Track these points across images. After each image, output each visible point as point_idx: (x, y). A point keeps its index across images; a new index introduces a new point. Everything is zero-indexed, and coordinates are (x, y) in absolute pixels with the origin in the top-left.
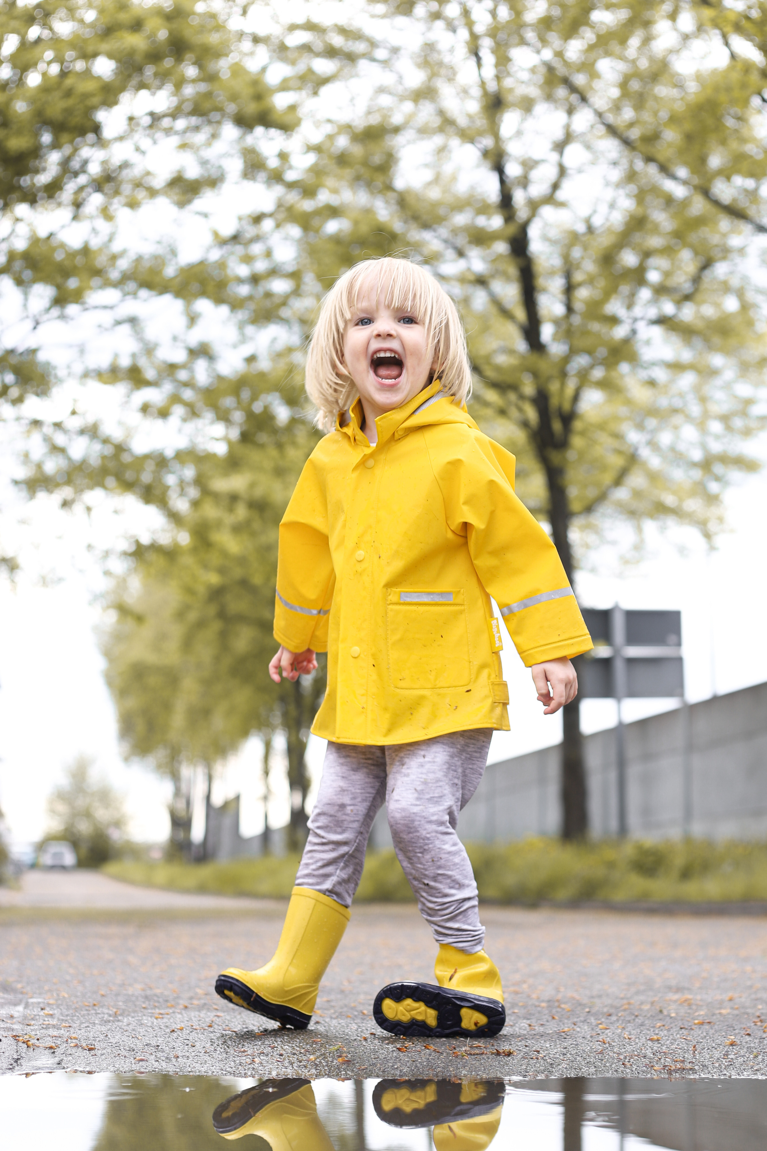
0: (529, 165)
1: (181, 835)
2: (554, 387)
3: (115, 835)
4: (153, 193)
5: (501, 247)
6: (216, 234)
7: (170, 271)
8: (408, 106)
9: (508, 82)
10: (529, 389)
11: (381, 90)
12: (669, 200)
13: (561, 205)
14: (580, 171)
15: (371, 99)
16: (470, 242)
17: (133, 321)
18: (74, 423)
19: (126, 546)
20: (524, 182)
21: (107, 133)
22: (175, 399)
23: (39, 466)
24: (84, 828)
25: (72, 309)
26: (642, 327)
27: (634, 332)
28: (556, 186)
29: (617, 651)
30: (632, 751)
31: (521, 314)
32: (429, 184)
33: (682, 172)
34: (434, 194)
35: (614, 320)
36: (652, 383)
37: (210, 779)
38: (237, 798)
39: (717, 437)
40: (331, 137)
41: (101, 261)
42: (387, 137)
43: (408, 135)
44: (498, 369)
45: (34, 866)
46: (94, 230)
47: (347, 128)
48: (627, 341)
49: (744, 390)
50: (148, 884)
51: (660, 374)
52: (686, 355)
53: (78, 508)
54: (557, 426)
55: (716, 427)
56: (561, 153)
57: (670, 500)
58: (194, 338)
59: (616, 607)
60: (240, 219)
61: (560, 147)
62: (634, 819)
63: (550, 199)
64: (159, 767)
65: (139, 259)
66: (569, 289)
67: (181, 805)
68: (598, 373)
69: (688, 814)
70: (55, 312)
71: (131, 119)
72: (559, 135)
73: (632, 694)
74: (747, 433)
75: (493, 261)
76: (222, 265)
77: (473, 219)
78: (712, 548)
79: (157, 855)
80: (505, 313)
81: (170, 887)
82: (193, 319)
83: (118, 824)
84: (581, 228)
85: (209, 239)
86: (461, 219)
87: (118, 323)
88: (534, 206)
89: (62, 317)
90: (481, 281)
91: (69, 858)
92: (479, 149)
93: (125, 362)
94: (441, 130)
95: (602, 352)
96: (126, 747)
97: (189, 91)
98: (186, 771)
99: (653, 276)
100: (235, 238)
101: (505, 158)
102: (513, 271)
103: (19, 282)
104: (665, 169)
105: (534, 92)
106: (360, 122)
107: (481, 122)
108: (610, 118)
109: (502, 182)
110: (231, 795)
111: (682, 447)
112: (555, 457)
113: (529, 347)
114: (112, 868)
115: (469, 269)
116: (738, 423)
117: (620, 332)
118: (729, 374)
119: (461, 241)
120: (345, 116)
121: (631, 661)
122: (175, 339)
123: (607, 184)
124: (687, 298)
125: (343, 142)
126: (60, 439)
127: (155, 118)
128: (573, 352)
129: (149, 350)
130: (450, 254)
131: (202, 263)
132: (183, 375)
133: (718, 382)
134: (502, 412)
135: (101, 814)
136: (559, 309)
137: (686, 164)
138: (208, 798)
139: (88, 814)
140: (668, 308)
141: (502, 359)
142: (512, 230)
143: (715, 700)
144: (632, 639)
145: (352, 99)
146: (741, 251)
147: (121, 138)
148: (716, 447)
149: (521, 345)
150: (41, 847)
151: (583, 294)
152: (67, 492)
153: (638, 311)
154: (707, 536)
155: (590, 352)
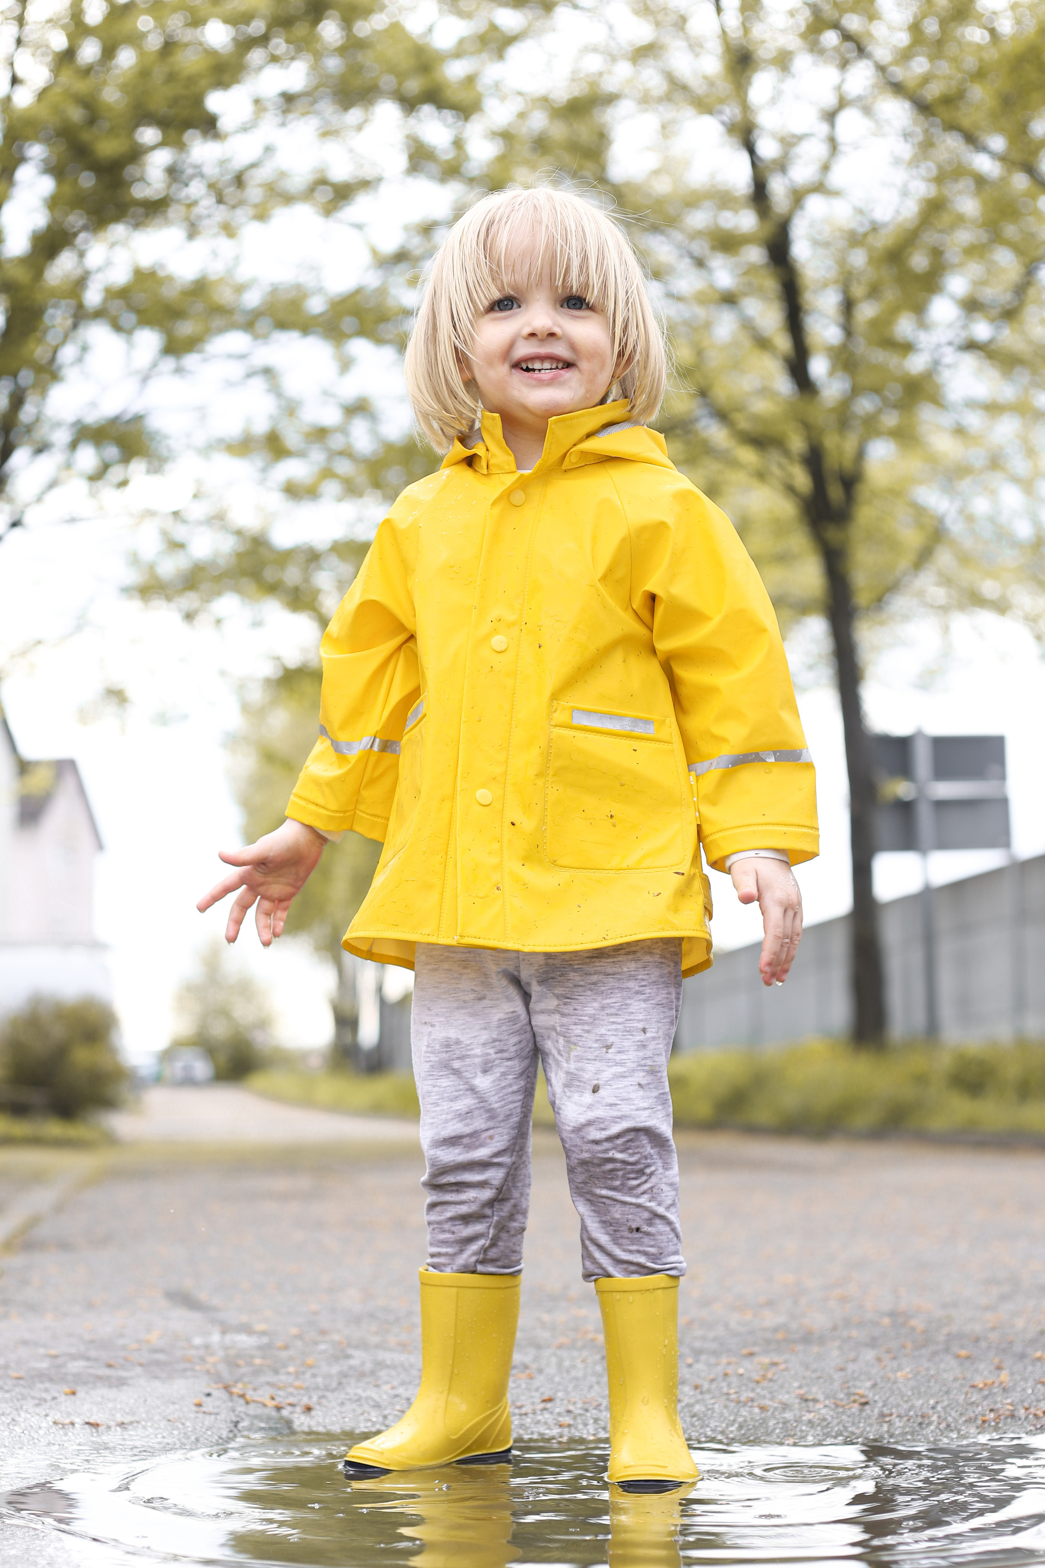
0: (789, 142)
1: (348, 1039)
2: (830, 442)
3: (260, 1039)
4: (288, 199)
5: (755, 255)
6: (374, 252)
7: (316, 305)
8: (624, 70)
9: (758, 31)
10: (797, 444)
11: (588, 49)
12: (980, 181)
13: (834, 192)
14: (856, 147)
15: (576, 62)
16: (714, 248)
17: (268, 372)
18: (197, 511)
19: (269, 670)
20: (782, 165)
21: (225, 124)
22: (327, 473)
23: (152, 568)
24: (219, 1031)
25: (191, 360)
26: (947, 356)
27: (936, 363)
28: (826, 168)
29: (920, 791)
30: (944, 921)
31: (783, 343)
32: (656, 172)
33: (998, 143)
34: (662, 186)
35: (907, 348)
36: (960, 431)
40: (522, 115)
41: (225, 296)
42: (596, 112)
43: (625, 108)
44: (756, 418)
45: (158, 1080)
46: (215, 254)
47: (544, 101)
48: (928, 376)
50: (306, 1102)
51: (973, 420)
52: (1007, 392)
53: (204, 620)
54: (835, 493)
56: (832, 123)
57: (989, 588)
59: (919, 734)
60: (406, 228)
61: (830, 117)
62: (947, 1011)
63: (819, 188)
65: (275, 290)
66: (848, 306)
67: (347, 999)
68: (890, 420)
69: (1020, 1004)
70: (169, 363)
71: (257, 102)
72: (830, 100)
73: (943, 844)
75: (745, 274)
76: (382, 291)
77: (715, 216)
79: (315, 1062)
80: (762, 343)
81: (336, 1108)
82: (346, 365)
83: (263, 1024)
84: (862, 226)
85: (366, 258)
86: (699, 219)
87: (250, 375)
88: (798, 197)
89: (179, 371)
90: (729, 300)
91: (201, 1068)
92: (723, 123)
93: (261, 427)
94: (667, 98)
95: (894, 391)
97: (333, 64)
99: (956, 285)
100: (401, 257)
101: (756, 133)
102: (771, 284)
103: (117, 327)
104: (972, 140)
105: (792, 42)
106: (562, 92)
107: (725, 87)
108: (899, 73)
109: (754, 166)
111: (1003, 517)
112: (832, 534)
113: (796, 387)
114: (259, 1081)
115: (711, 286)
117: (916, 364)
119: (699, 247)
120: (537, 86)
121: (941, 805)
122: (325, 393)
123: (896, 163)
124: (1008, 315)
125: (539, 121)
126: (180, 532)
127: (289, 99)
128: (856, 391)
129: (291, 408)
130: (685, 265)
131: (358, 291)
132: (336, 442)
134: (761, 476)
135: (243, 1013)
137: (1001, 130)
138: (380, 989)
139: (224, 1012)
140: (982, 330)
141: (761, 407)
142: (769, 229)
144: (942, 772)
145: (549, 63)
147: (245, 129)
149: (784, 385)
150: (167, 1056)
151: (866, 312)
152: (189, 600)
155: (877, 390)
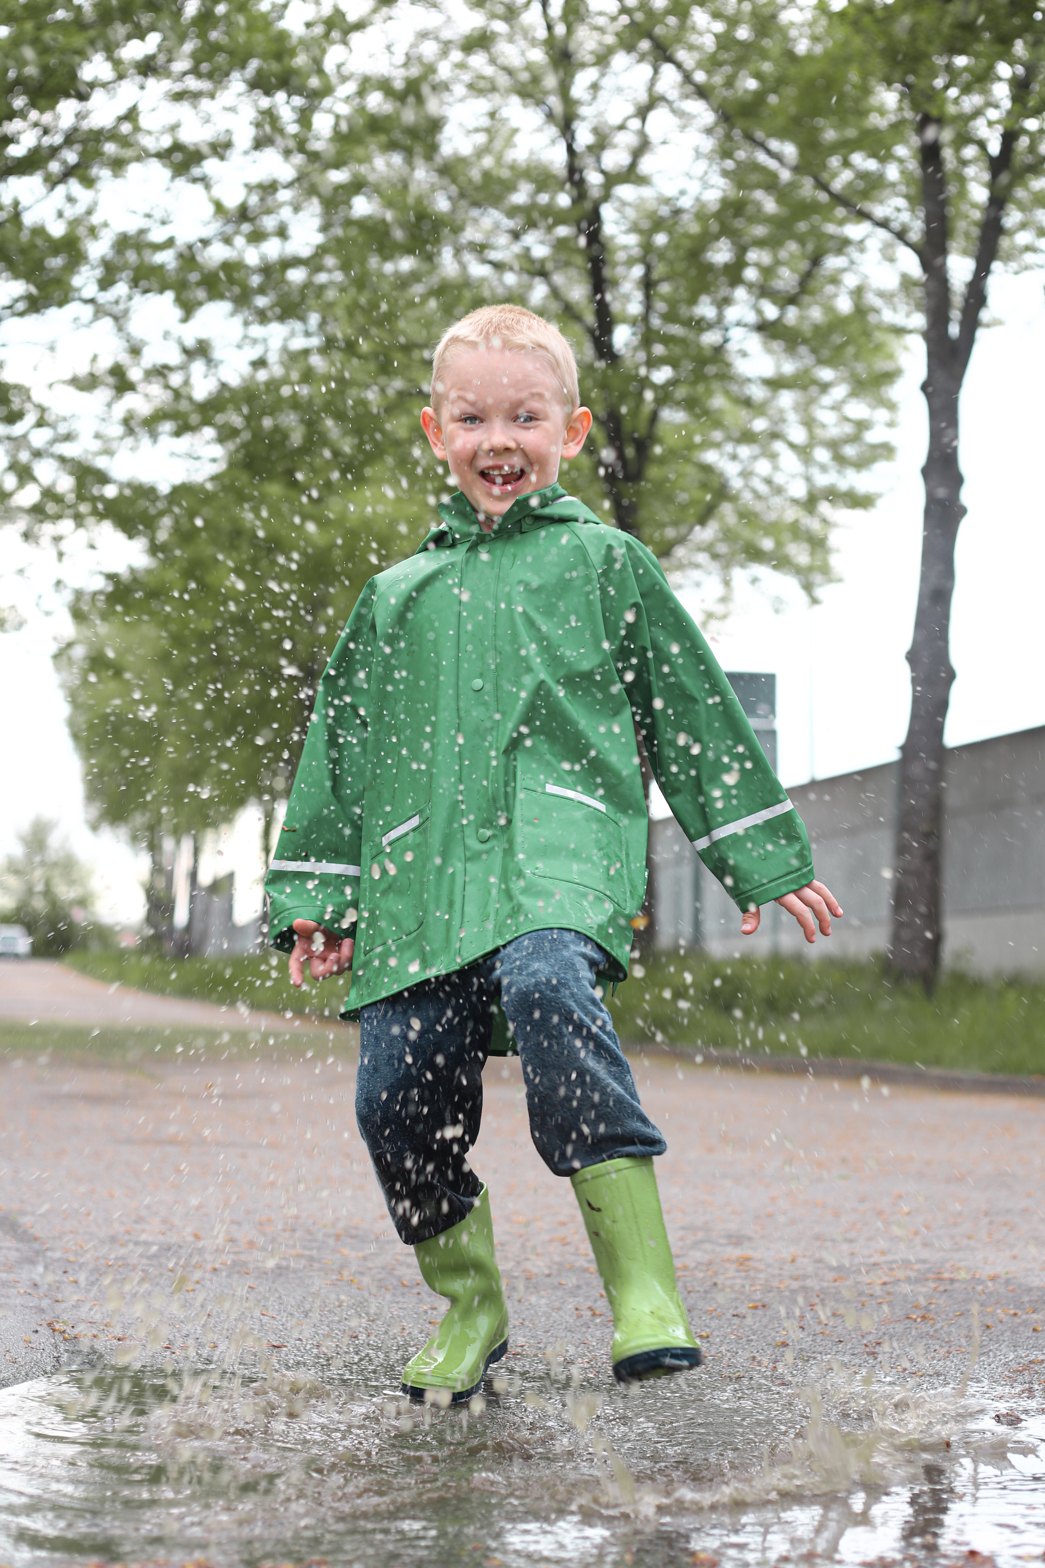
0: (604, 132)
2: (626, 410)
3: (79, 916)
4: (143, 156)
5: (567, 232)
6: (220, 208)
8: (457, 56)
9: (580, 31)
11: (424, 35)
12: (773, 182)
13: (642, 181)
14: (665, 142)
15: (412, 46)
16: (528, 224)
20: (597, 152)
22: (165, 413)
24: (41, 907)
26: (736, 334)
27: (725, 341)
28: (636, 157)
32: (480, 151)
33: (789, 150)
35: (702, 325)
36: (746, 402)
37: (196, 852)
38: (231, 876)
39: (824, 468)
40: (361, 93)
43: (458, 92)
47: (382, 82)
48: (719, 350)
49: (857, 409)
50: (118, 978)
51: (758, 393)
52: (789, 368)
53: (42, 539)
54: (630, 453)
55: (822, 455)
56: (644, 120)
57: (765, 543)
58: (191, 333)
60: (248, 187)
61: (643, 112)
63: (628, 176)
64: (134, 839)
66: (649, 283)
67: (161, 883)
72: (643, 97)
74: (861, 464)
75: (556, 246)
77: (533, 196)
78: (815, 601)
79: (129, 941)
80: (571, 313)
82: (188, 312)
83: (83, 902)
84: (664, 211)
85: (209, 211)
86: (520, 197)
88: (610, 182)
90: (540, 271)
91: (23, 943)
92: (544, 112)
93: (105, 364)
95: (689, 363)
96: (94, 811)
98: (168, 844)
99: (751, 274)
100: (242, 215)
101: (575, 123)
102: (581, 260)
105: (611, 40)
106: (397, 72)
109: (570, 150)
110: (222, 872)
111: (779, 479)
112: (628, 493)
113: (597, 356)
116: (850, 451)
117: (710, 338)
118: (839, 392)
119: (516, 223)
122: (166, 335)
123: (698, 155)
124: (792, 300)
125: (375, 100)
128: (651, 362)
129: (136, 348)
130: (503, 238)
132: (176, 379)
133: (827, 400)
135: (65, 893)
136: (635, 308)
137: (793, 140)
138: (193, 876)
139: (47, 892)
140: (771, 311)
142: (581, 210)
143: (814, 785)
145: (389, 47)
146: (861, 245)
148: (822, 480)
149: (588, 353)
151: (665, 290)
153: (732, 314)
154: (808, 587)
155: (673, 364)
